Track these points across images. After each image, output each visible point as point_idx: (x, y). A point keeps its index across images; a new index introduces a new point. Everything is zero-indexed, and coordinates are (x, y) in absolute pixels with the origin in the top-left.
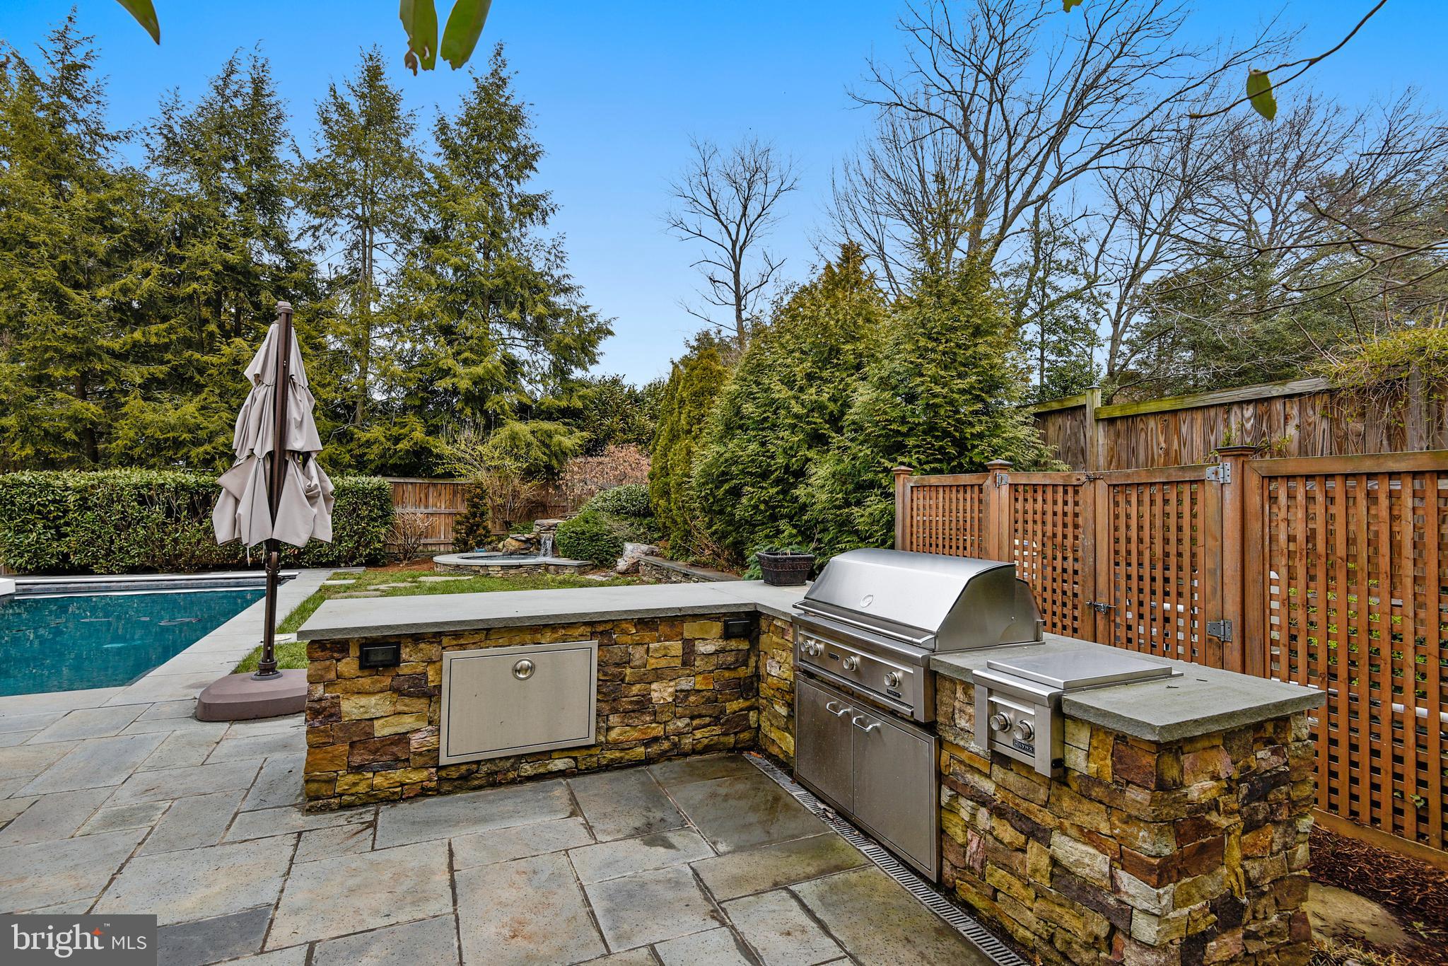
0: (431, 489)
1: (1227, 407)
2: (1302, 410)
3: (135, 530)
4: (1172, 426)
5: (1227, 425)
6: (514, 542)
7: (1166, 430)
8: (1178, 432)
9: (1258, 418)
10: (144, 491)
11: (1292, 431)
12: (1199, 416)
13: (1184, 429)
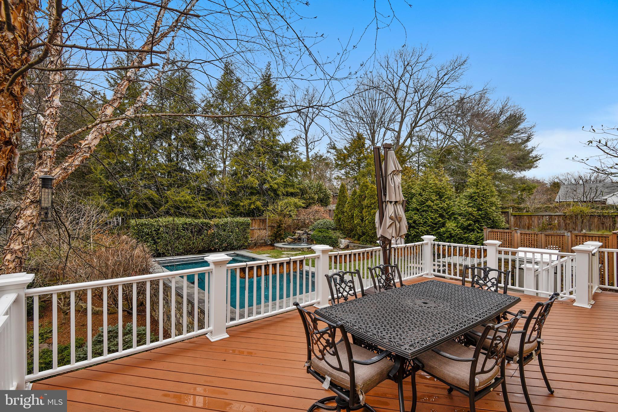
0: (253, 221)
1: (543, 216)
2: (558, 218)
3: (181, 240)
4: (530, 218)
5: (543, 219)
6: (290, 239)
7: (528, 219)
8: (532, 220)
9: (550, 219)
10: (185, 226)
11: (556, 222)
12: (536, 217)
13: (533, 219)
